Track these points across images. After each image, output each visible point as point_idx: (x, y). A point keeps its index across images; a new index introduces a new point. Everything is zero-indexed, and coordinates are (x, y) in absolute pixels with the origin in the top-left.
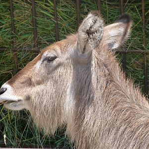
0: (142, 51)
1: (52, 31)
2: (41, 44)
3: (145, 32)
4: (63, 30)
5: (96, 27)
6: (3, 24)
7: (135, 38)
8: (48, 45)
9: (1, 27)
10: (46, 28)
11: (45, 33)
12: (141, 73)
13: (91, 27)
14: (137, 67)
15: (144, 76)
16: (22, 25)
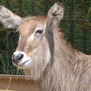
0: (83, 20)
1: (30, 7)
2: (24, 14)
3: (85, 9)
4: (37, 6)
5: (59, 12)
6: (2, 2)
7: (79, 12)
8: (28, 15)
9: (1, 3)
10: (27, 5)
11: (26, 8)
12: (82, 33)
13: (56, 12)
14: (80, 30)
15: (83, 35)
16: (13, 2)
